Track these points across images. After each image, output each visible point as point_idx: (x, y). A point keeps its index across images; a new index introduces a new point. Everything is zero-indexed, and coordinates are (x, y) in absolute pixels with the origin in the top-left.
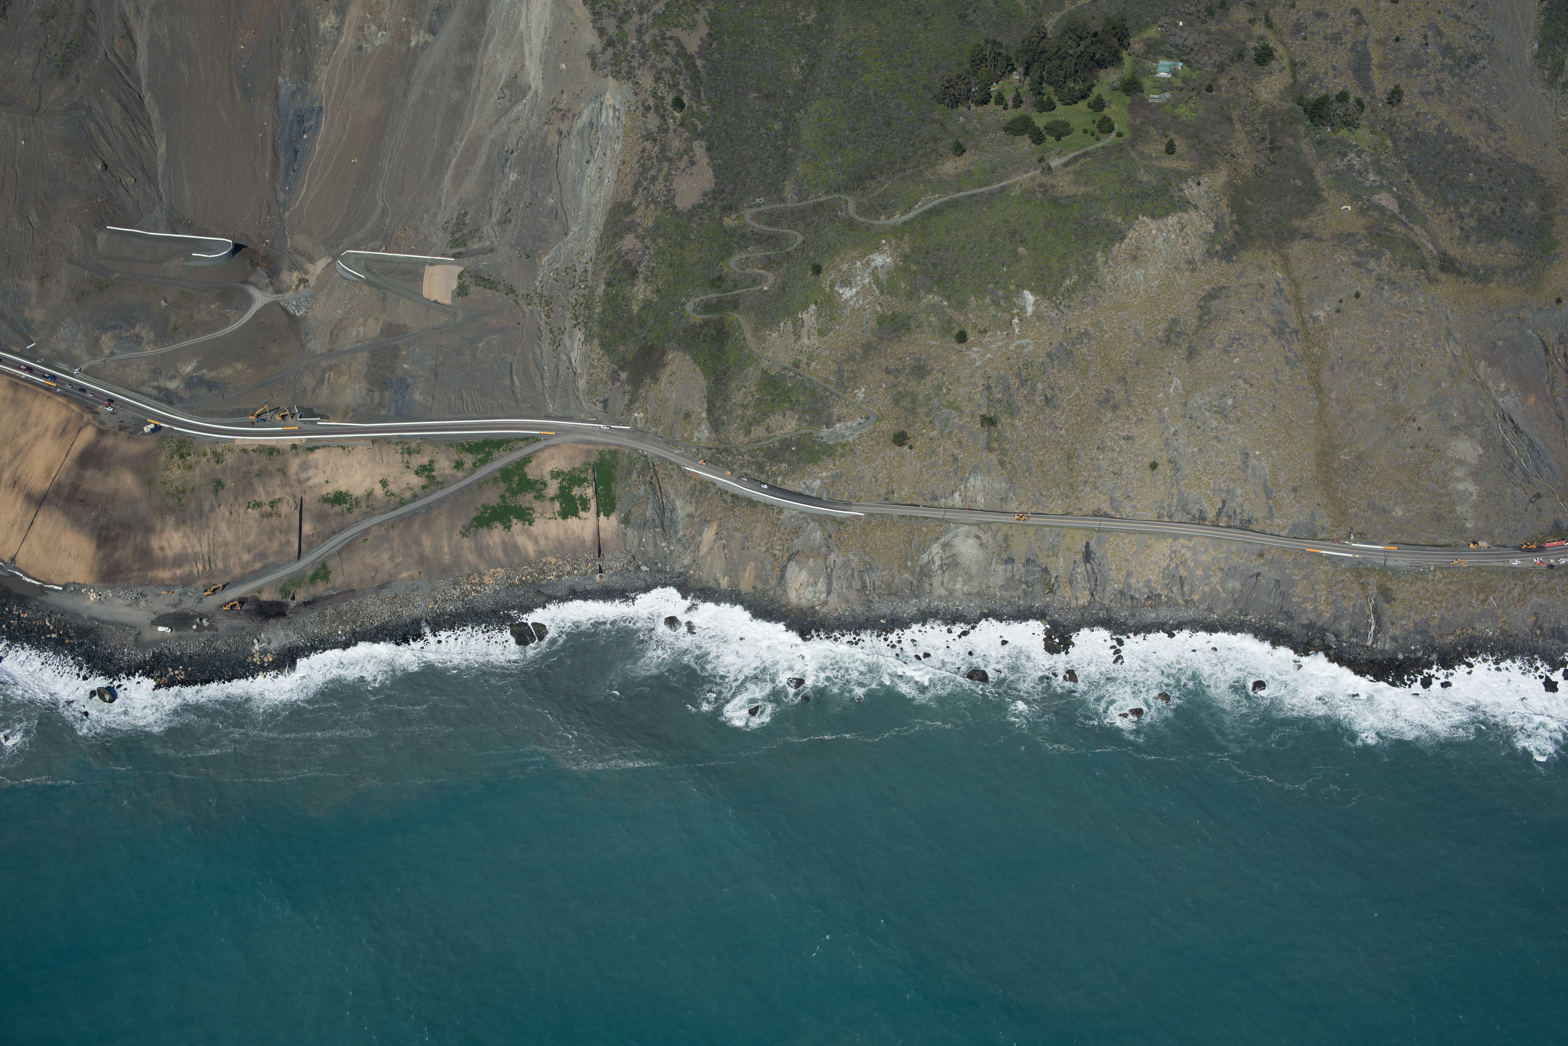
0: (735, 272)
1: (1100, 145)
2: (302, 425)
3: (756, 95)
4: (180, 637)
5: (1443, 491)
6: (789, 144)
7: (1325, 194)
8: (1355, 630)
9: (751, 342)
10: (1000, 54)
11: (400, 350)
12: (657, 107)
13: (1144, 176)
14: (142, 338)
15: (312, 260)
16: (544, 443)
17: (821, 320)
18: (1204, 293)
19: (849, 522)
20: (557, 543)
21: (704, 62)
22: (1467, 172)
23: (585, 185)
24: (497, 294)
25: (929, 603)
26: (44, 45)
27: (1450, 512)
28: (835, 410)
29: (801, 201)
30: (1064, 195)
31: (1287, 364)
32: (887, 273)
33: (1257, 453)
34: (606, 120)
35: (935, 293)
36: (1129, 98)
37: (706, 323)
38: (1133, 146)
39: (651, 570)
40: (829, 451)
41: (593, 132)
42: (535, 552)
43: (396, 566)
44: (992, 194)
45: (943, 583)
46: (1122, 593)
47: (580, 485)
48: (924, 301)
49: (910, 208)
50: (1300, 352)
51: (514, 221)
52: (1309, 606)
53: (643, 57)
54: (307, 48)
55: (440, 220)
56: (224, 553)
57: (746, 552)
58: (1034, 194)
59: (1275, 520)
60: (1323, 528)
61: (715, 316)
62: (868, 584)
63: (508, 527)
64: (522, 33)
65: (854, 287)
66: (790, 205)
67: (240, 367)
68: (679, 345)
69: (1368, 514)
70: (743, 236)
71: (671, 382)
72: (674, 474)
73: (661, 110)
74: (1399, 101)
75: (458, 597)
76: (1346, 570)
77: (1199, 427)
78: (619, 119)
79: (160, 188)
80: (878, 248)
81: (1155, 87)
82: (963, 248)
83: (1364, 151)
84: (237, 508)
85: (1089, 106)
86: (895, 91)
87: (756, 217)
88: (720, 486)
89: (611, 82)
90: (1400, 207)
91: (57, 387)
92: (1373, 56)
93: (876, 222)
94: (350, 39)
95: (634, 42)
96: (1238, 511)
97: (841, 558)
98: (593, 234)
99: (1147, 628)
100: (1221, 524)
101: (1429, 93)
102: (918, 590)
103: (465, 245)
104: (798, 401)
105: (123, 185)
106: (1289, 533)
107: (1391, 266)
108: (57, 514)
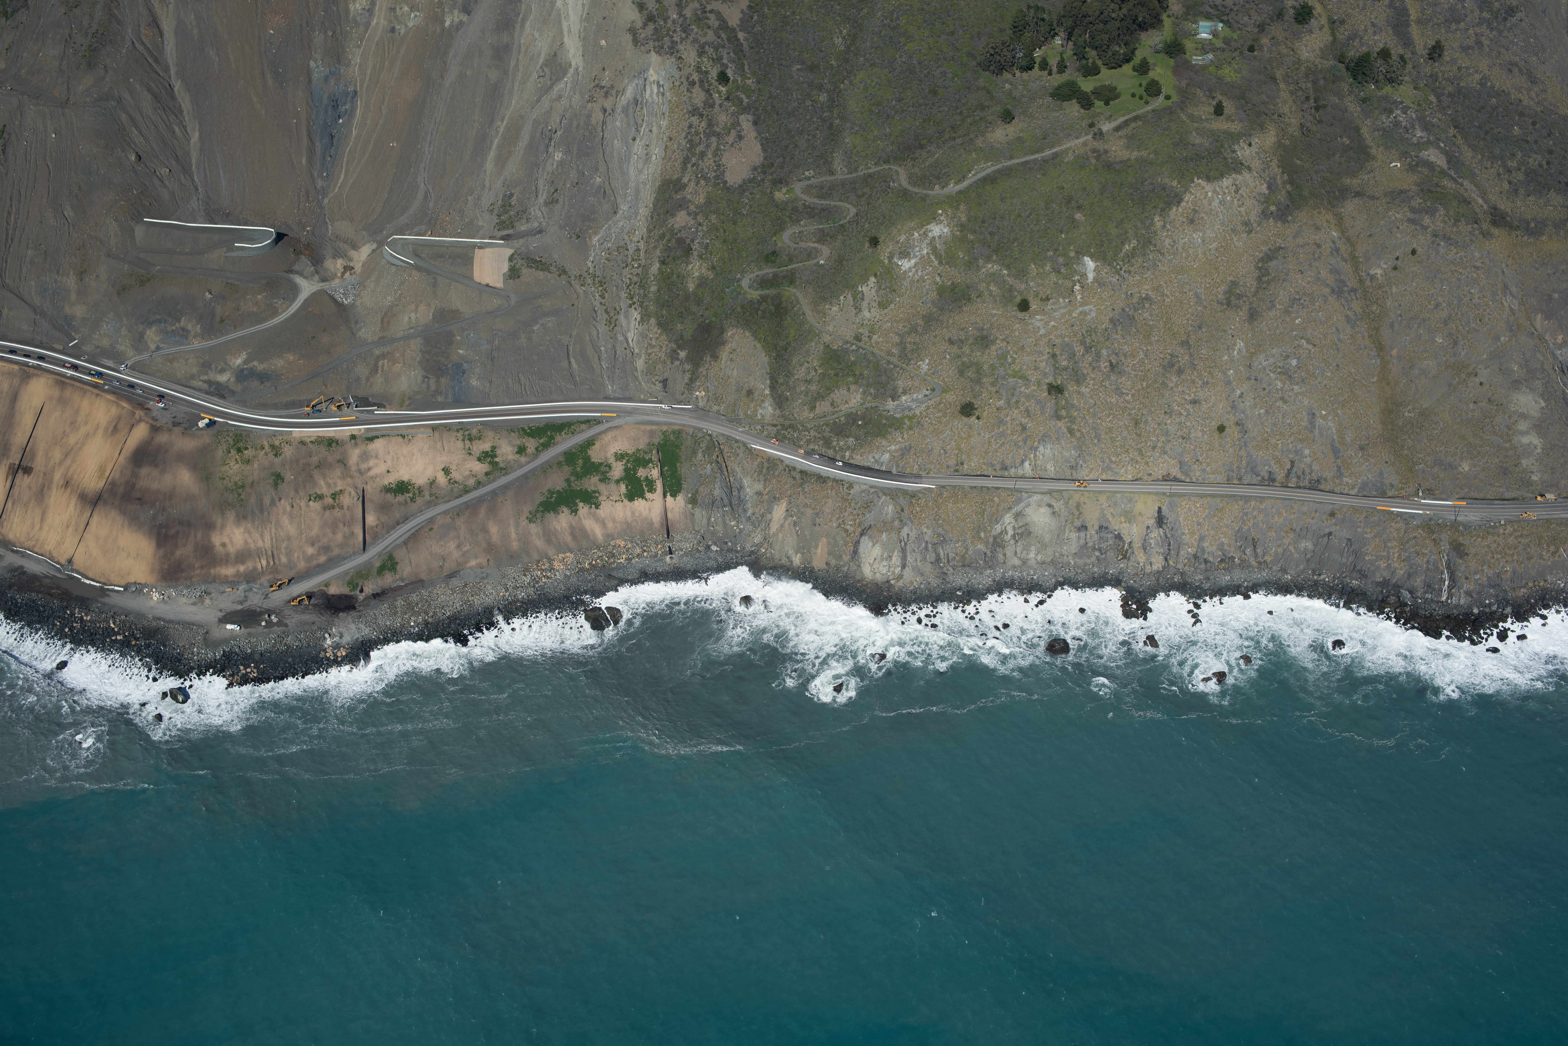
0: (789, 247)
1: (1149, 108)
2: (359, 415)
3: (799, 67)
4: (250, 635)
5: (1508, 445)
6: (835, 115)
7: (1373, 151)
8: (1429, 586)
9: (810, 316)
10: (1043, 20)
11: (454, 336)
12: (701, 81)
13: (1196, 139)
14: (188, 332)
15: (355, 247)
16: (606, 426)
17: (881, 292)
18: (1261, 255)
19: (920, 495)
20: (624, 526)
21: (746, 35)
22: (1512, 126)
23: (632, 162)
24: (550, 276)
25: (1003, 573)
26: (69, 35)
27: (1516, 466)
28: (900, 383)
29: (851, 173)
30: (1118, 160)
31: (1348, 322)
32: (945, 243)
33: (1324, 413)
34: (651, 96)
35: (995, 262)
36: (1173, 60)
37: (764, 299)
38: (1182, 109)
39: (721, 550)
40: (896, 424)
41: (638, 109)
42: (603, 535)
43: (463, 555)
44: (1045, 161)
45: (1016, 553)
46: (1195, 557)
47: (645, 466)
48: (984, 270)
49: (964, 177)
50: (1359, 310)
51: (561, 201)
52: (1383, 564)
53: (685, 32)
54: (338, 31)
55: (485, 202)
56: (287, 548)
57: (817, 528)
58: (1087, 159)
59: (1345, 479)
60: (1392, 486)
61: (772, 292)
62: (942, 557)
63: (575, 511)
64: (560, 10)
65: (913, 258)
66: (839, 177)
67: (291, 358)
68: (738, 322)
69: (1435, 470)
70: (795, 210)
71: (731, 360)
72: (740, 452)
73: (706, 85)
74: (1440, 56)
75: (529, 584)
76: (1418, 527)
77: (1264, 389)
78: (663, 94)
79: (195, 178)
80: (935, 219)
81: (1197, 49)
82: (1019, 216)
83: (1410, 108)
84: (298, 501)
85: (1134, 69)
86: (939, 59)
87: (807, 190)
88: (787, 462)
89: (654, 57)
90: (1448, 162)
91: (105, 384)
92: (1411, 12)
93: (931, 192)
94: (382, 21)
95: (675, 16)
96: (1307, 471)
97: (914, 531)
98: (643, 212)
99: (1221, 591)
100: (1290, 485)
101: (1469, 48)
102: (991, 561)
103: (513, 227)
104: (861, 375)
105: (157, 176)
106: (1359, 491)
107: (1445, 222)
108: (114, 513)
